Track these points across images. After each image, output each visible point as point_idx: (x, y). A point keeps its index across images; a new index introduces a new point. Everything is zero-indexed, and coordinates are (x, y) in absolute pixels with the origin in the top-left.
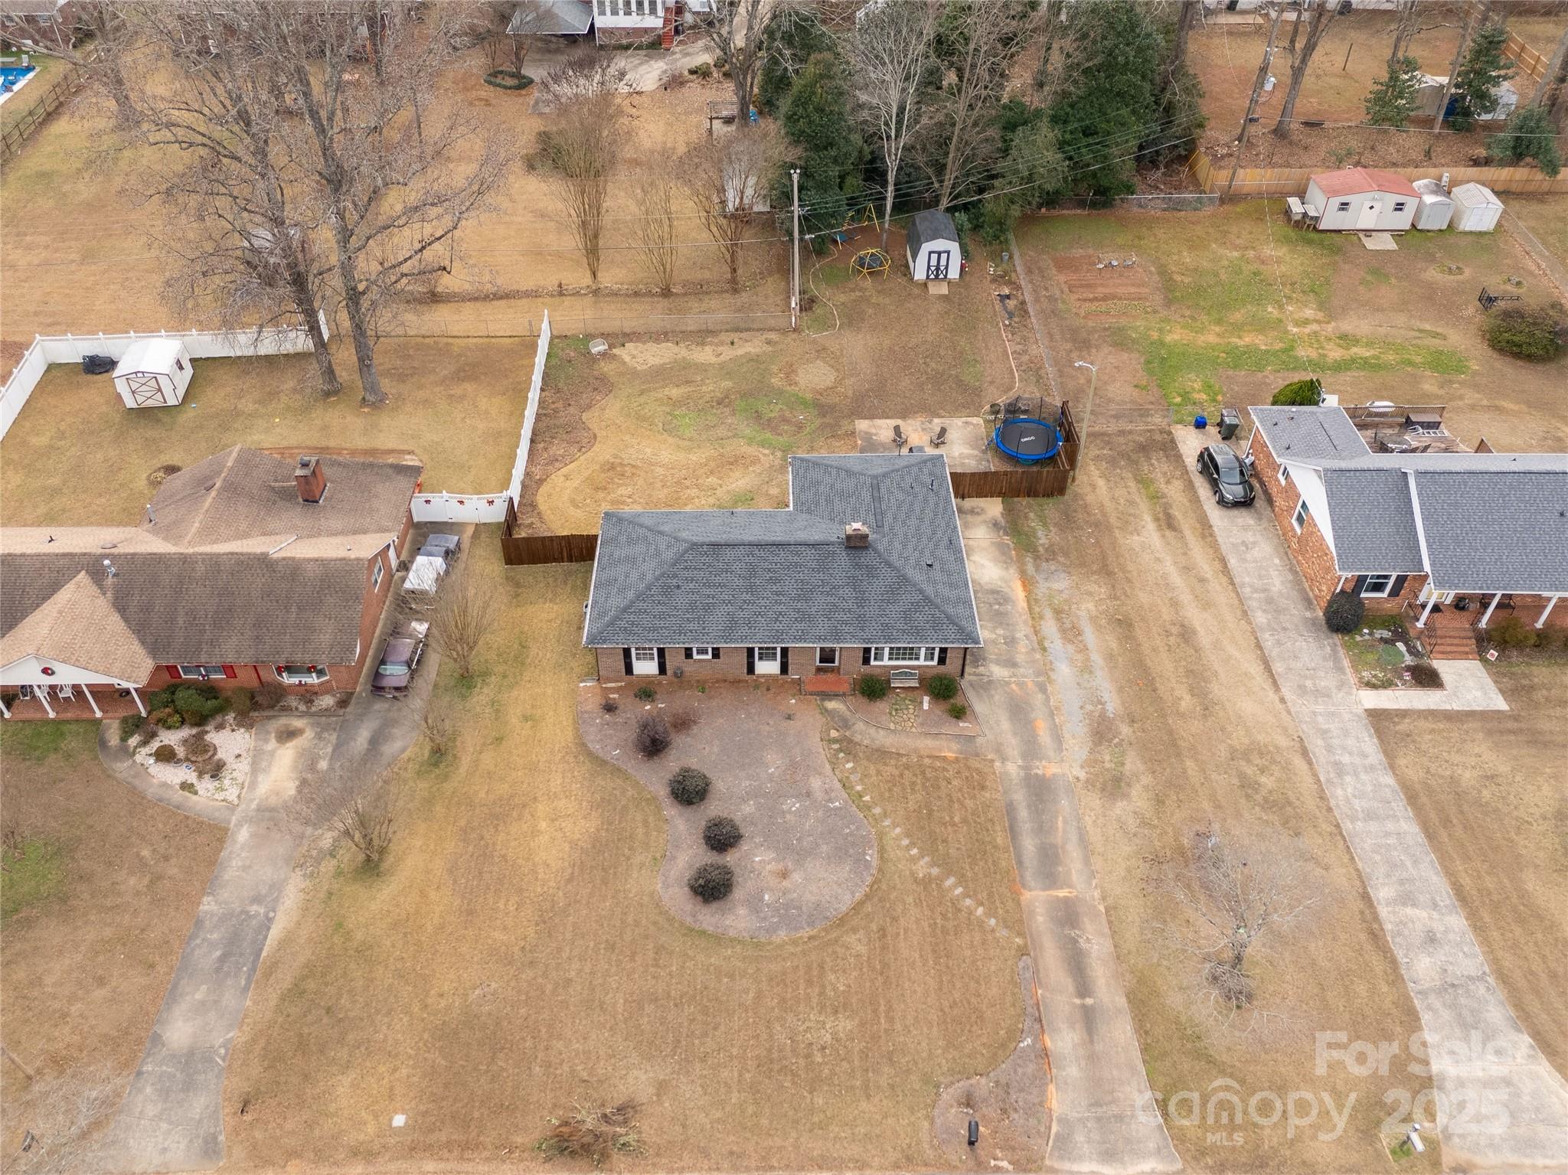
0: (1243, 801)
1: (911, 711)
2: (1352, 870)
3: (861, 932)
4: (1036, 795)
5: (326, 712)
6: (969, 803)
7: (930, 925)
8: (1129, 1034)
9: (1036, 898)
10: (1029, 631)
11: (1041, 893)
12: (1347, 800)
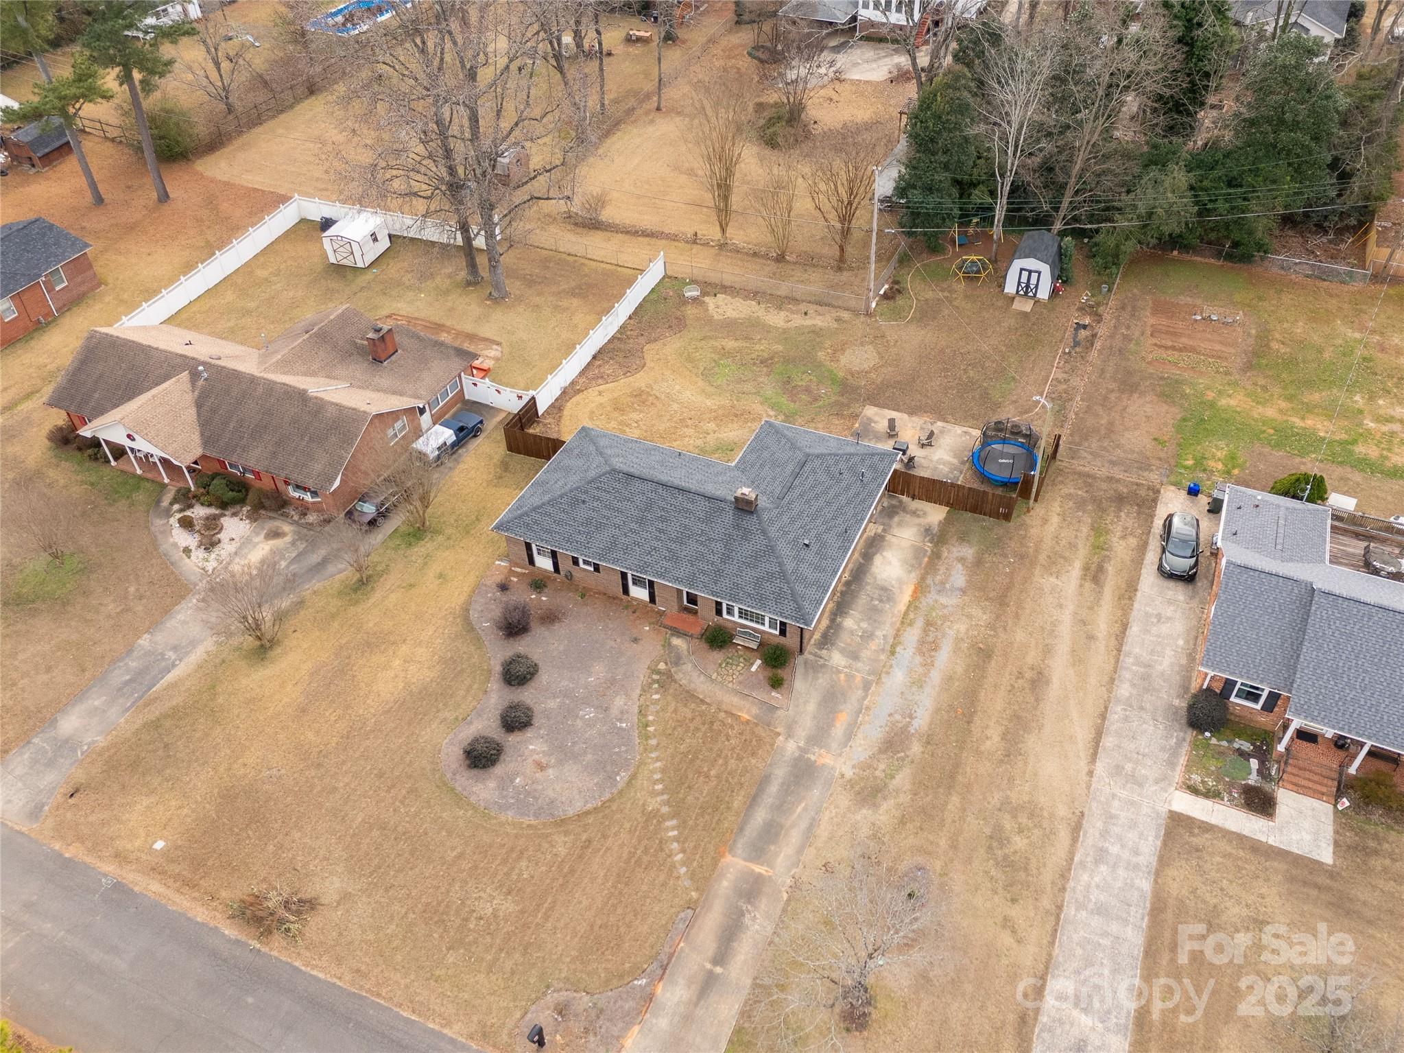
0: (982, 851)
1: (739, 668)
2: (1044, 953)
3: (572, 837)
4: (797, 777)
5: (310, 526)
6: (732, 763)
7: (630, 852)
8: (733, 1012)
9: (735, 864)
10: (892, 632)
11: (742, 862)
12: (1088, 887)
